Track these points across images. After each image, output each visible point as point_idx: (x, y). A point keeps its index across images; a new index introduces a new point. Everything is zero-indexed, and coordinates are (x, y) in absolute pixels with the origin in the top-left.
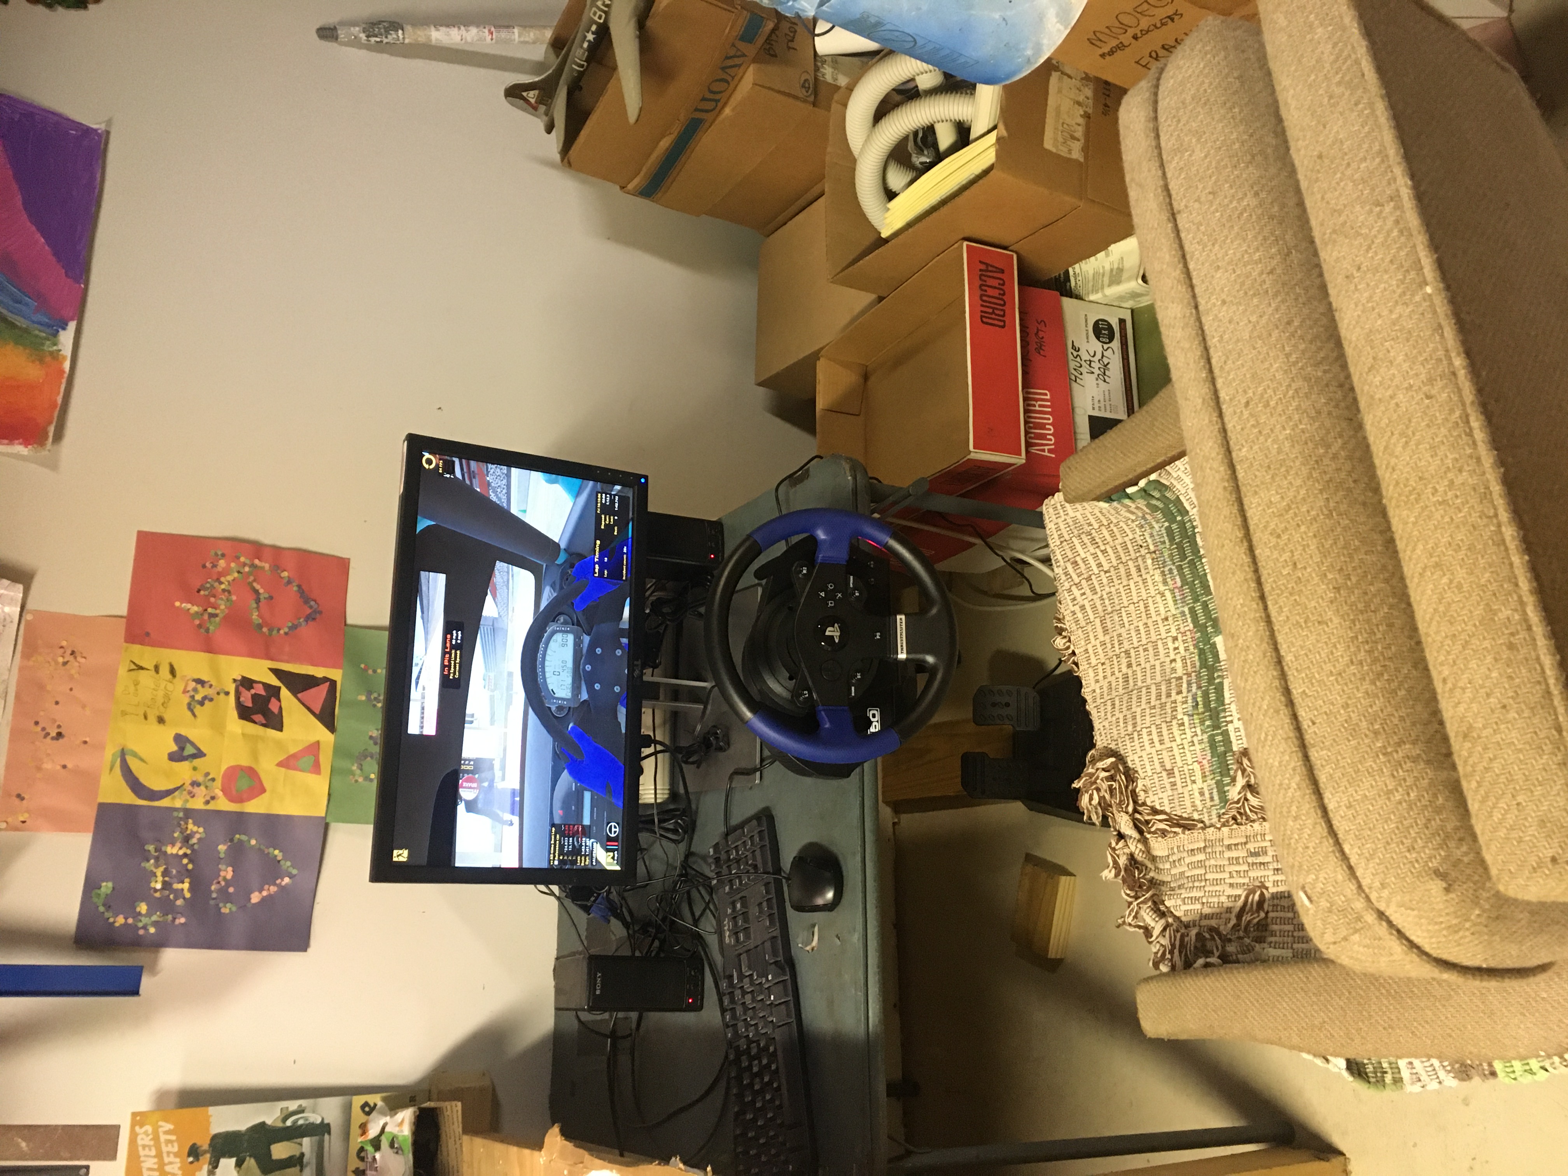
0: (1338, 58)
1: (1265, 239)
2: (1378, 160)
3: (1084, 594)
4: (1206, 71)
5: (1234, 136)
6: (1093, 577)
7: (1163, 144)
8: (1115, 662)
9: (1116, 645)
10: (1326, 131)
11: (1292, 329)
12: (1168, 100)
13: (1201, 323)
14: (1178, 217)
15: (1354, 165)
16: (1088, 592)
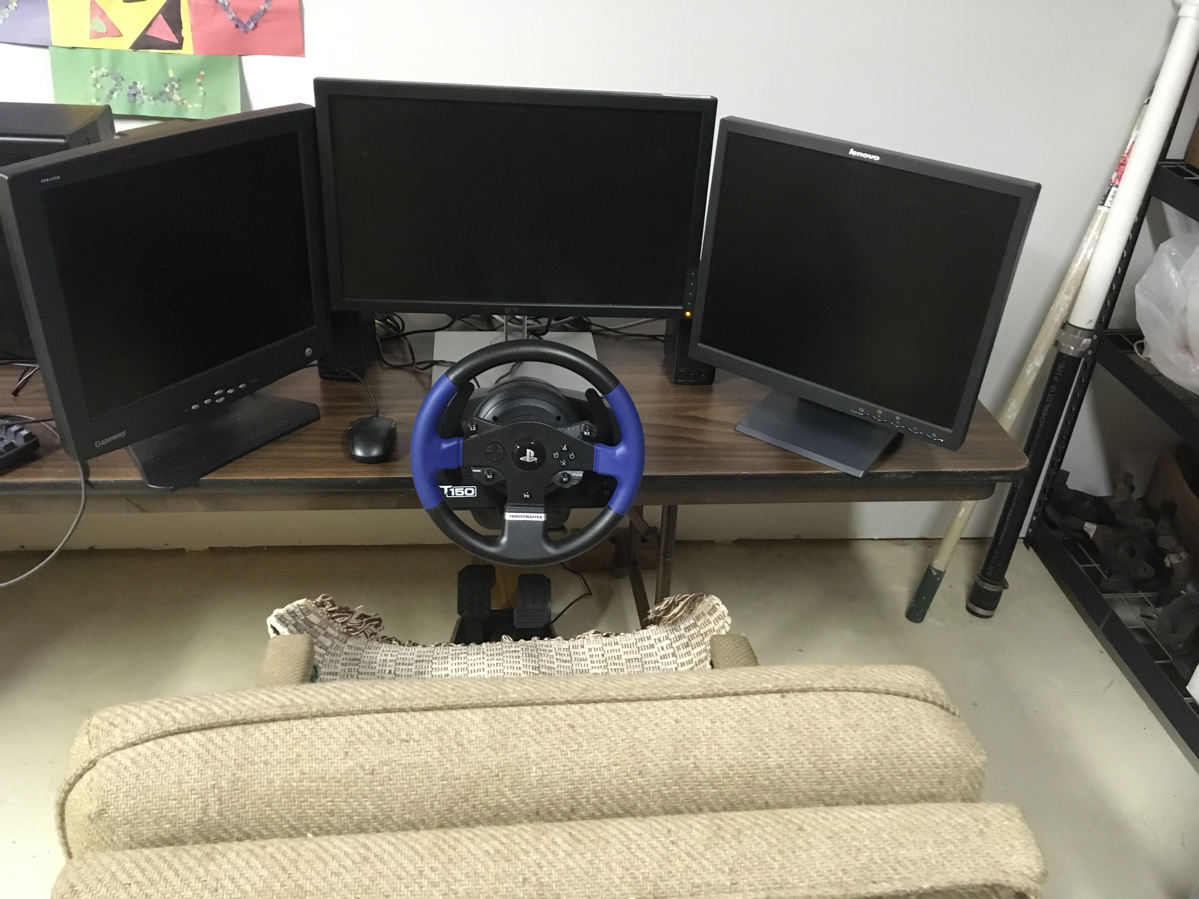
0: (899, 862)
1: (731, 767)
2: (778, 879)
3: (663, 649)
4: (922, 743)
5: (845, 756)
6: (675, 658)
7: (855, 694)
8: (602, 664)
9: (615, 667)
10: (823, 838)
11: (634, 775)
12: (903, 706)
13: (665, 699)
14: (778, 696)
15: (779, 857)
16: (663, 653)
